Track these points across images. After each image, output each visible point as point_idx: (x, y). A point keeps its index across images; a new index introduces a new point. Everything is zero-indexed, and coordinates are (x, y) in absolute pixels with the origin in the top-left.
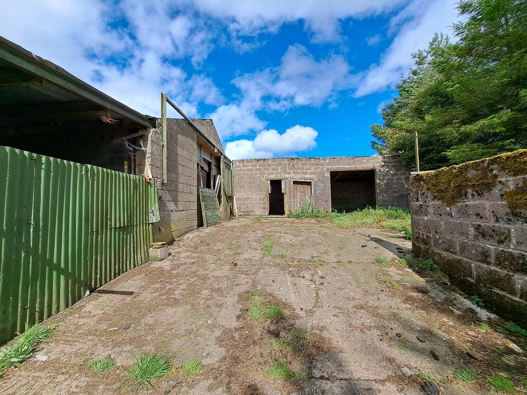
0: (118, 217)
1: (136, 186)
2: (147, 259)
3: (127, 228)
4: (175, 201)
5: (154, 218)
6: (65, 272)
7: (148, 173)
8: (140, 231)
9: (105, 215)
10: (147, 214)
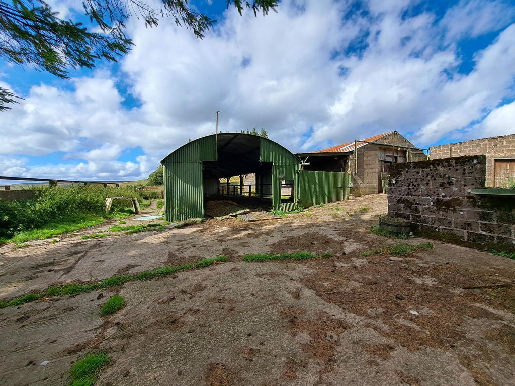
0: (339, 185)
1: (344, 176)
2: (348, 199)
3: (341, 188)
4: (362, 180)
5: (351, 186)
6: (327, 195)
7: (349, 171)
8: (345, 190)
9: (335, 184)
10: (348, 184)
